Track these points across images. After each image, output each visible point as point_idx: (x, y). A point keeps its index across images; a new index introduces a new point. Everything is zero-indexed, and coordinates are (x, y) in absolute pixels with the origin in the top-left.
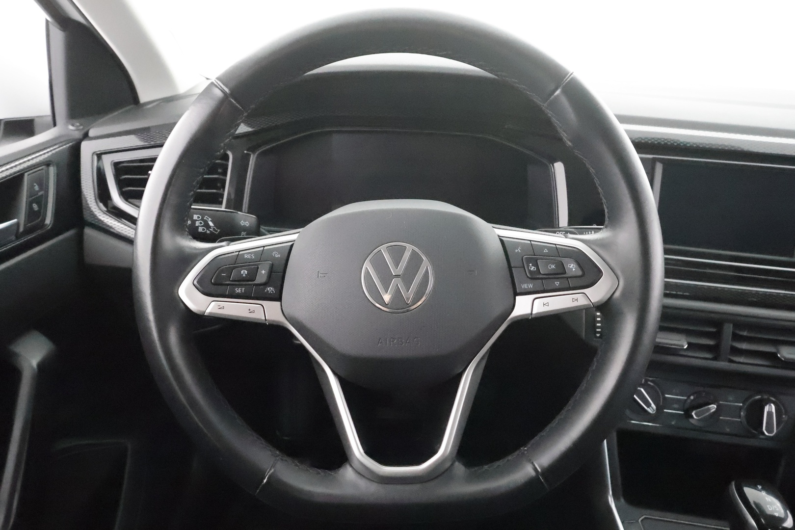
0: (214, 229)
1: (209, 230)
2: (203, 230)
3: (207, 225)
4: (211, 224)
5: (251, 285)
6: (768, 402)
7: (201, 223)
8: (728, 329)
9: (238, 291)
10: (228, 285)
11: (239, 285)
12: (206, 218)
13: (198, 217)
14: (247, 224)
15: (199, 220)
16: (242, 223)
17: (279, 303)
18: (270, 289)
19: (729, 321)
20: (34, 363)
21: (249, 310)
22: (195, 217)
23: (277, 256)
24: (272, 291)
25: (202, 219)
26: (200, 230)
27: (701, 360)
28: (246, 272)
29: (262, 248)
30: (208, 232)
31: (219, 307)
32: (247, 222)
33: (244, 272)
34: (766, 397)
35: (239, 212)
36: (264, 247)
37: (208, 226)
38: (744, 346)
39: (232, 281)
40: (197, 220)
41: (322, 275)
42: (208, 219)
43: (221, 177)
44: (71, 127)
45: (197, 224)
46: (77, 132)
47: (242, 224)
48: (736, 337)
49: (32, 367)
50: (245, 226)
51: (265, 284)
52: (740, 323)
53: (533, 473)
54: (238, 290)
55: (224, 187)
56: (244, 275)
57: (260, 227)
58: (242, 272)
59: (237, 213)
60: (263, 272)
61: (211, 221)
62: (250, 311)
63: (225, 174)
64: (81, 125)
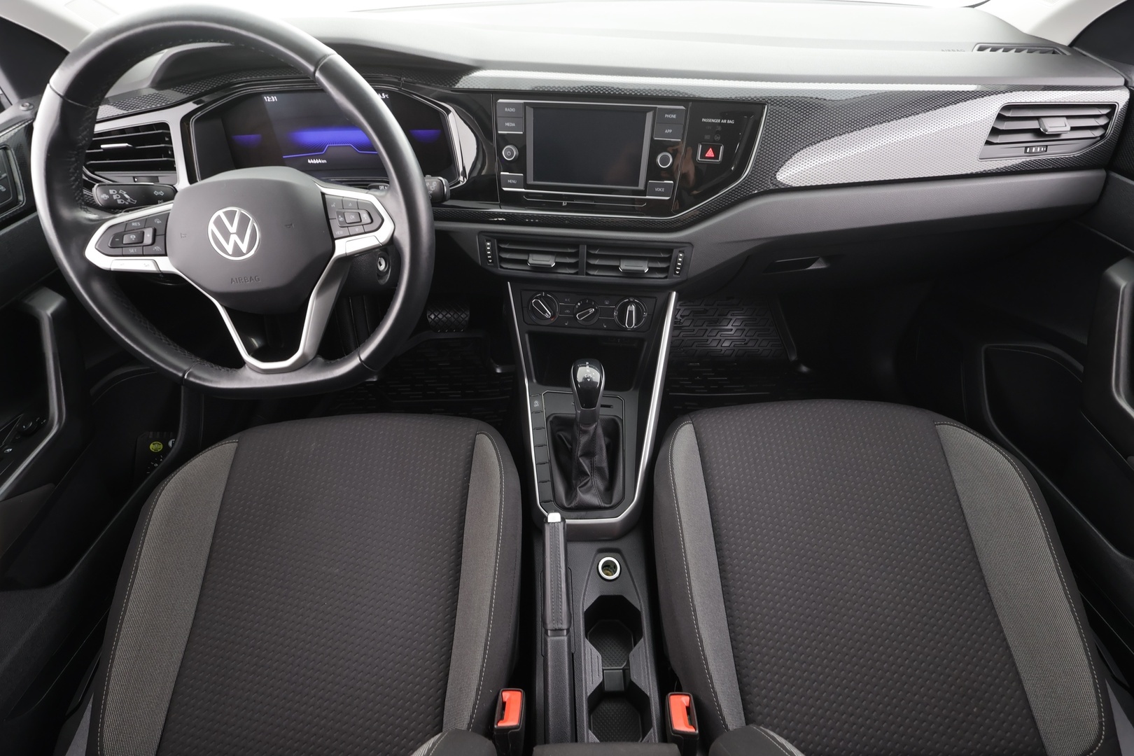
0: (131, 200)
3: (124, 198)
4: (127, 196)
6: (629, 303)
8: (583, 250)
10: (123, 247)
11: (131, 246)
13: (114, 192)
14: (162, 193)
17: (167, 258)
18: (157, 248)
19: (583, 243)
20: (49, 312)
22: (111, 192)
23: (158, 222)
24: (159, 249)
27: (566, 274)
28: (135, 236)
29: (146, 217)
30: (127, 203)
33: (133, 237)
34: (632, 300)
37: (126, 199)
38: (596, 262)
39: (125, 244)
42: (123, 192)
43: (168, 146)
44: (22, 108)
46: (28, 112)
48: (590, 256)
49: (49, 317)
50: (159, 195)
52: (593, 244)
53: (359, 361)
56: (133, 239)
58: (131, 237)
60: (148, 236)
61: (126, 194)
62: (146, 265)
64: (31, 104)
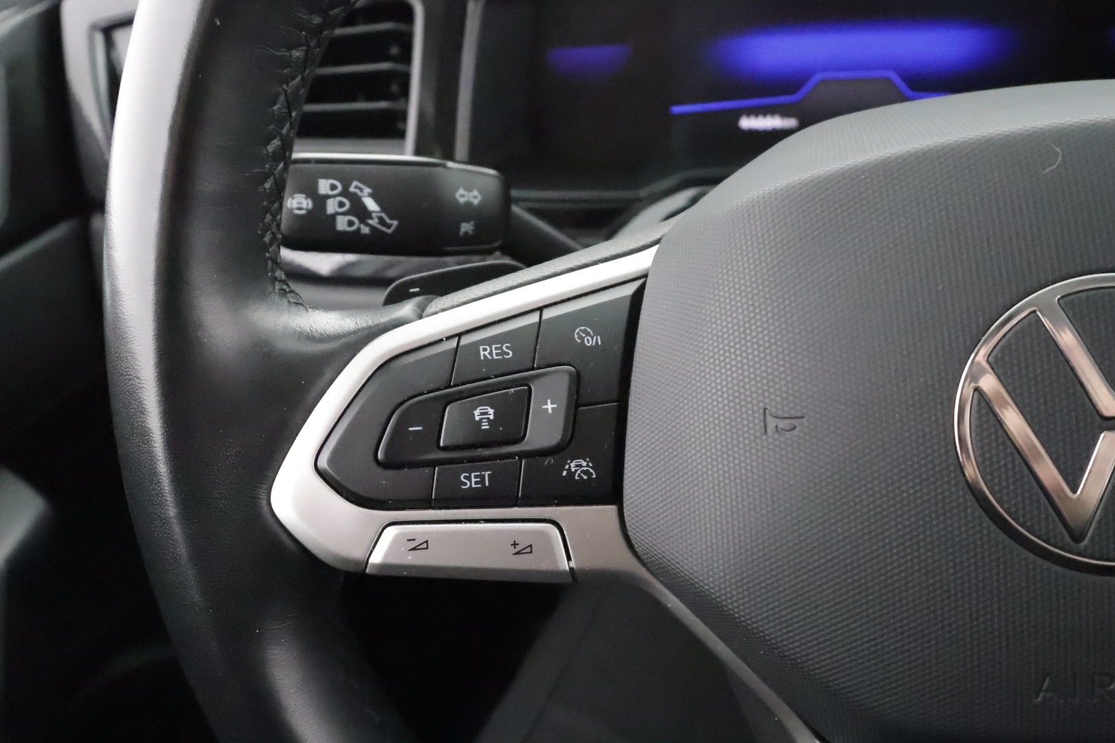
0: (382, 221)
1: (367, 225)
2: (351, 223)
3: (360, 211)
4: (371, 205)
5: (511, 456)
7: (341, 205)
9: (470, 481)
10: (433, 464)
11: (472, 460)
12: (357, 187)
13: (333, 187)
14: (475, 197)
15: (334, 196)
16: (462, 196)
17: (611, 509)
18: (579, 467)
21: (515, 544)
22: (324, 186)
23: (589, 342)
24: (586, 472)
25: (345, 193)
26: (342, 224)
28: (491, 411)
29: (534, 318)
30: (365, 230)
31: (413, 544)
32: (475, 193)
33: (484, 414)
35: (450, 164)
36: (541, 309)
37: (362, 213)
39: (445, 449)
40: (328, 197)
41: (782, 424)
42: (361, 190)
43: (399, 67)
45: (331, 207)
47: (462, 200)
50: (469, 204)
51: (560, 451)
54: (469, 478)
55: (405, 93)
56: (485, 426)
57: (509, 208)
58: (477, 412)
59: (444, 166)
60: (550, 406)
61: (371, 195)
62: (518, 548)
63: (406, 58)
